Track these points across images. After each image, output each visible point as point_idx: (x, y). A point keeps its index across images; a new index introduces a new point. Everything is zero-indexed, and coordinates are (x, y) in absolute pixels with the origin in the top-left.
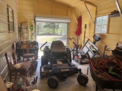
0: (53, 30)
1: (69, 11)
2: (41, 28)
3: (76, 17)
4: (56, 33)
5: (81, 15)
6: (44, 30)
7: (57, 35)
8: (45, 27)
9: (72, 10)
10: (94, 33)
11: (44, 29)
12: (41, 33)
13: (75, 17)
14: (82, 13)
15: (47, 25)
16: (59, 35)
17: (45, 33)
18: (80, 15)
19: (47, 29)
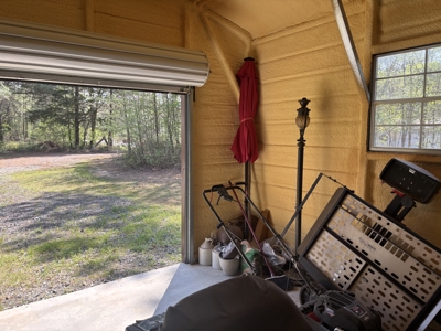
0: (73, 132)
1: (192, 19)
2: (14, 121)
3: (228, 60)
4: (88, 141)
5: (254, 51)
6: (30, 132)
7: (91, 149)
8: (33, 117)
9: (206, 14)
10: (368, 150)
11: (30, 126)
12: (15, 144)
13: (222, 59)
14: (256, 42)
15: (45, 109)
16: (101, 151)
17: (37, 143)
18: (247, 50)
19: (44, 129)
